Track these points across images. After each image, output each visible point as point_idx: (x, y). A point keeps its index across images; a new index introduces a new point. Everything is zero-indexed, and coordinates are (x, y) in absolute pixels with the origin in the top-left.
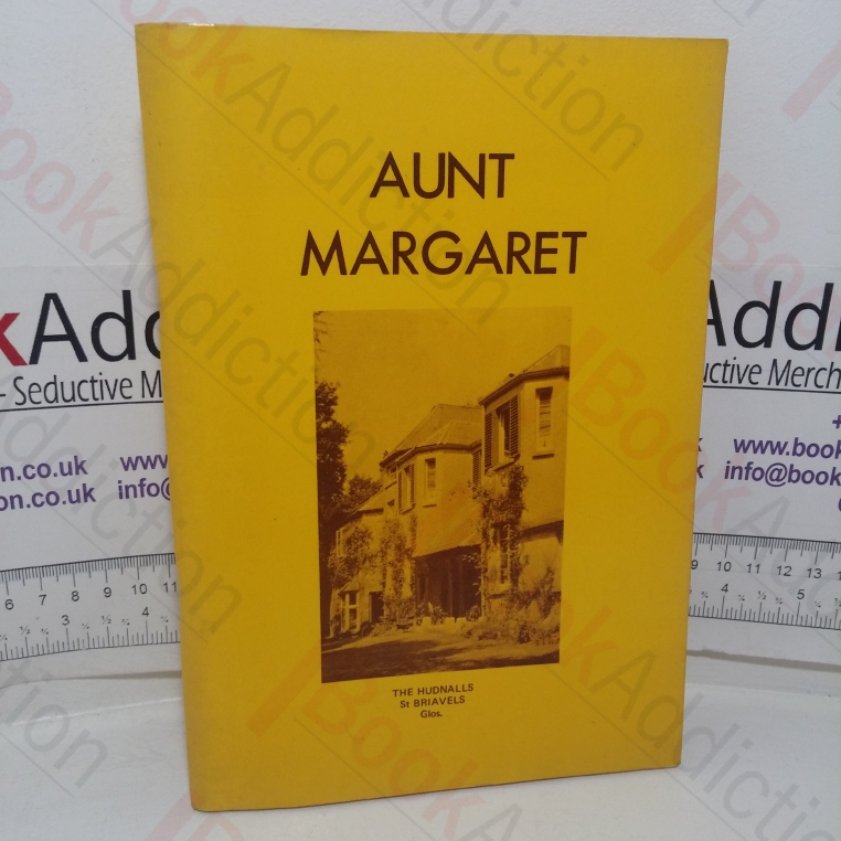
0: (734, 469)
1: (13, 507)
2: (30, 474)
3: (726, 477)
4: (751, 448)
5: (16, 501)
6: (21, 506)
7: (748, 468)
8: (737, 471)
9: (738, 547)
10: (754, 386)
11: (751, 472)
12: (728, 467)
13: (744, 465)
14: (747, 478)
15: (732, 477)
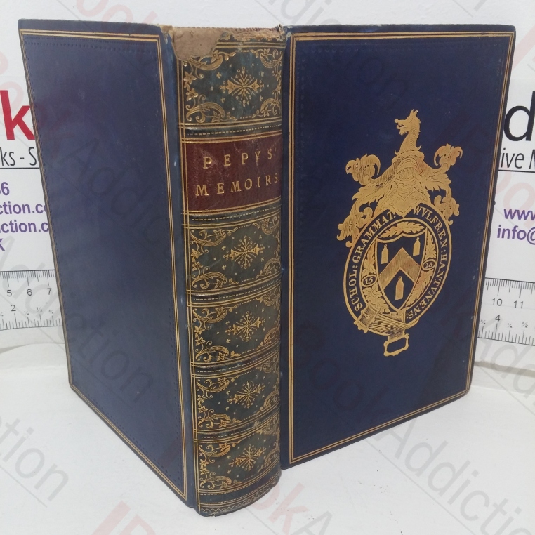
0: (504, 230)
1: (30, 231)
2: (40, 210)
3: (498, 237)
4: (516, 216)
5: (32, 226)
6: (35, 231)
7: (514, 230)
8: (506, 233)
9: (507, 289)
10: (519, 170)
11: (516, 233)
12: (499, 229)
13: (511, 228)
14: (513, 238)
15: (503, 237)
